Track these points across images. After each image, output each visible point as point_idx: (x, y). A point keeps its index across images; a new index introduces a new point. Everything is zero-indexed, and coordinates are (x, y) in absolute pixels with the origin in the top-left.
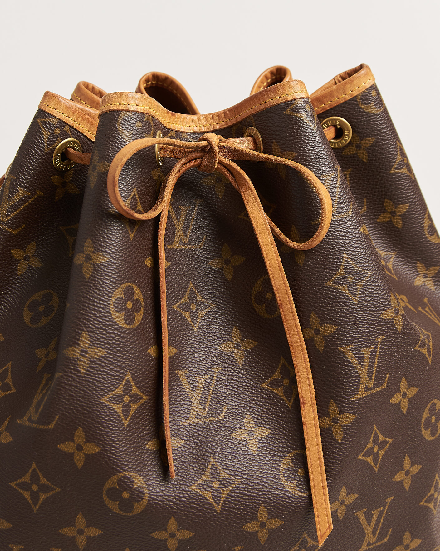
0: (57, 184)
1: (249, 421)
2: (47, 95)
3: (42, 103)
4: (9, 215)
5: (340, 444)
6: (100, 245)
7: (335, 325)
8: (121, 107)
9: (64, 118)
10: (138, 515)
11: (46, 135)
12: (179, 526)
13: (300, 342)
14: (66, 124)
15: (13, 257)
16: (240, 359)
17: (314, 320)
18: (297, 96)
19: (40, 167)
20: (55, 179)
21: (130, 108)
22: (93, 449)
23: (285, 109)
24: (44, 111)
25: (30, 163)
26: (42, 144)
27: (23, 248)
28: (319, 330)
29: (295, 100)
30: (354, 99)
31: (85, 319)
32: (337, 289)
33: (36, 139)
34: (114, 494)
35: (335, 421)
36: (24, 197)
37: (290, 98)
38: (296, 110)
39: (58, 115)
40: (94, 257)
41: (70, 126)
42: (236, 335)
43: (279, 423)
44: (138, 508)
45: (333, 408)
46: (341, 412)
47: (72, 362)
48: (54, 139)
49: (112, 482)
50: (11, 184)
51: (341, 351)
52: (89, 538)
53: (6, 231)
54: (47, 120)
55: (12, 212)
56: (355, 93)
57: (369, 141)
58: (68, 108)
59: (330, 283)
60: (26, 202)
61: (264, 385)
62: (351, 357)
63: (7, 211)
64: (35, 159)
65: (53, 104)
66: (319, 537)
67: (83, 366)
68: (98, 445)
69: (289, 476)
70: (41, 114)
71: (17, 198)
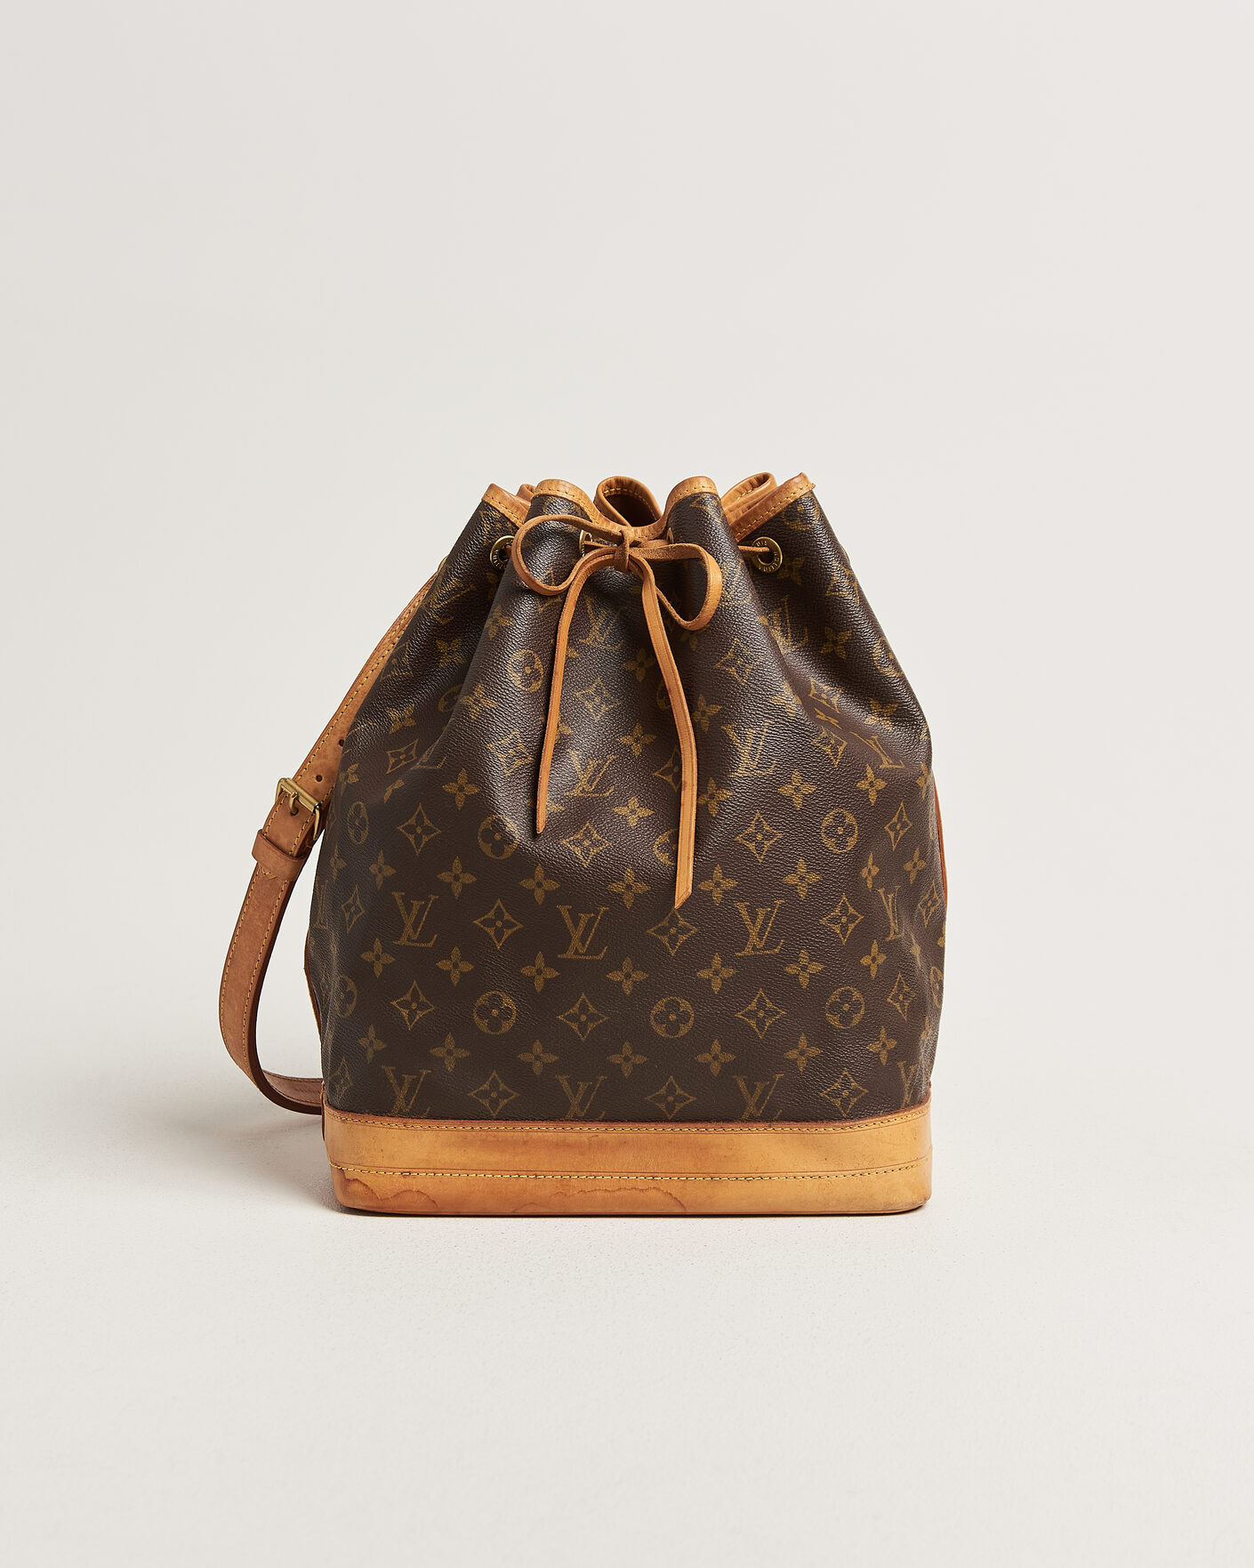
0: (492, 582)
1: (633, 802)
2: (492, 486)
3: (486, 495)
4: (439, 604)
5: (714, 818)
6: (508, 611)
7: (720, 705)
8: (550, 492)
9: (508, 514)
10: (508, 858)
11: (487, 527)
12: (546, 875)
13: (688, 727)
14: (509, 520)
15: (437, 648)
16: (637, 750)
17: (701, 701)
18: (704, 490)
19: (477, 560)
20: (490, 576)
21: (559, 494)
22: (473, 790)
23: (691, 502)
24: (488, 504)
25: (467, 554)
26: (482, 536)
27: (449, 641)
28: (705, 712)
29: (702, 493)
30: (778, 515)
31: (483, 672)
32: (725, 670)
33: (476, 530)
34: (488, 836)
35: (712, 797)
36: (457, 587)
37: (697, 491)
38: (702, 502)
39: (502, 510)
40: (501, 620)
41: (512, 523)
42: (638, 730)
43: (664, 807)
44: (508, 851)
45: (712, 784)
46: (719, 788)
47: (466, 708)
48: (494, 534)
49: (486, 824)
50: (446, 572)
51: (723, 730)
52: (464, 885)
53: (434, 619)
54: (489, 513)
55: (442, 601)
56: (778, 510)
57: (799, 562)
58: (513, 504)
59: (718, 665)
60: (457, 593)
61: (656, 774)
62: (732, 734)
63: (438, 599)
64: (471, 550)
65: (498, 498)
66: (676, 899)
67: (474, 713)
68: (478, 786)
69: (662, 848)
70: (484, 506)
71: (448, 587)
